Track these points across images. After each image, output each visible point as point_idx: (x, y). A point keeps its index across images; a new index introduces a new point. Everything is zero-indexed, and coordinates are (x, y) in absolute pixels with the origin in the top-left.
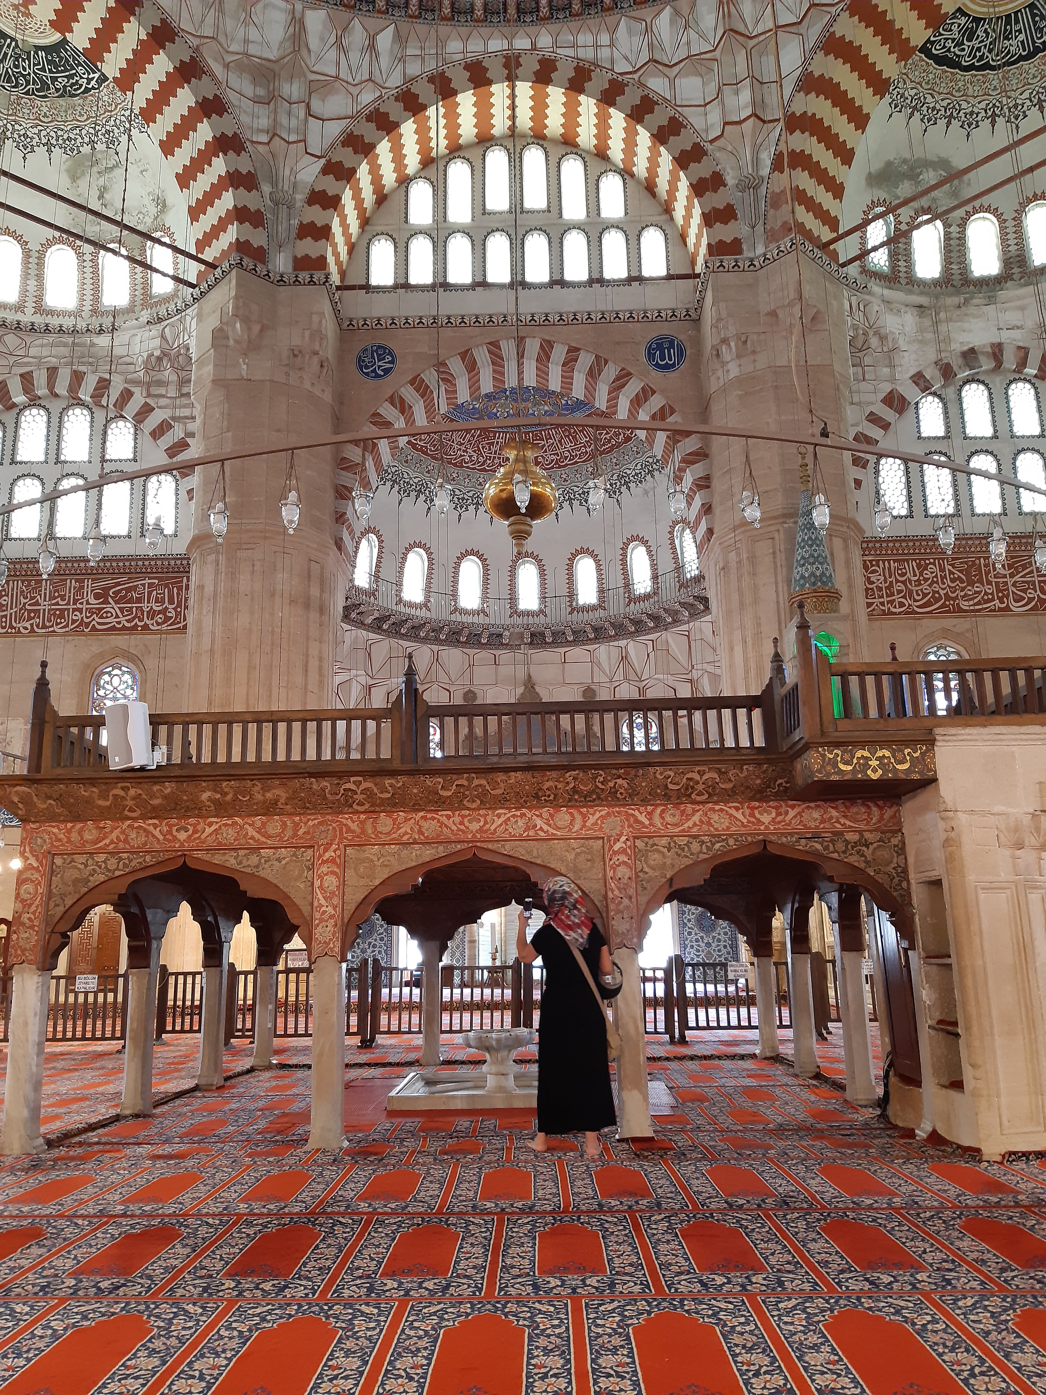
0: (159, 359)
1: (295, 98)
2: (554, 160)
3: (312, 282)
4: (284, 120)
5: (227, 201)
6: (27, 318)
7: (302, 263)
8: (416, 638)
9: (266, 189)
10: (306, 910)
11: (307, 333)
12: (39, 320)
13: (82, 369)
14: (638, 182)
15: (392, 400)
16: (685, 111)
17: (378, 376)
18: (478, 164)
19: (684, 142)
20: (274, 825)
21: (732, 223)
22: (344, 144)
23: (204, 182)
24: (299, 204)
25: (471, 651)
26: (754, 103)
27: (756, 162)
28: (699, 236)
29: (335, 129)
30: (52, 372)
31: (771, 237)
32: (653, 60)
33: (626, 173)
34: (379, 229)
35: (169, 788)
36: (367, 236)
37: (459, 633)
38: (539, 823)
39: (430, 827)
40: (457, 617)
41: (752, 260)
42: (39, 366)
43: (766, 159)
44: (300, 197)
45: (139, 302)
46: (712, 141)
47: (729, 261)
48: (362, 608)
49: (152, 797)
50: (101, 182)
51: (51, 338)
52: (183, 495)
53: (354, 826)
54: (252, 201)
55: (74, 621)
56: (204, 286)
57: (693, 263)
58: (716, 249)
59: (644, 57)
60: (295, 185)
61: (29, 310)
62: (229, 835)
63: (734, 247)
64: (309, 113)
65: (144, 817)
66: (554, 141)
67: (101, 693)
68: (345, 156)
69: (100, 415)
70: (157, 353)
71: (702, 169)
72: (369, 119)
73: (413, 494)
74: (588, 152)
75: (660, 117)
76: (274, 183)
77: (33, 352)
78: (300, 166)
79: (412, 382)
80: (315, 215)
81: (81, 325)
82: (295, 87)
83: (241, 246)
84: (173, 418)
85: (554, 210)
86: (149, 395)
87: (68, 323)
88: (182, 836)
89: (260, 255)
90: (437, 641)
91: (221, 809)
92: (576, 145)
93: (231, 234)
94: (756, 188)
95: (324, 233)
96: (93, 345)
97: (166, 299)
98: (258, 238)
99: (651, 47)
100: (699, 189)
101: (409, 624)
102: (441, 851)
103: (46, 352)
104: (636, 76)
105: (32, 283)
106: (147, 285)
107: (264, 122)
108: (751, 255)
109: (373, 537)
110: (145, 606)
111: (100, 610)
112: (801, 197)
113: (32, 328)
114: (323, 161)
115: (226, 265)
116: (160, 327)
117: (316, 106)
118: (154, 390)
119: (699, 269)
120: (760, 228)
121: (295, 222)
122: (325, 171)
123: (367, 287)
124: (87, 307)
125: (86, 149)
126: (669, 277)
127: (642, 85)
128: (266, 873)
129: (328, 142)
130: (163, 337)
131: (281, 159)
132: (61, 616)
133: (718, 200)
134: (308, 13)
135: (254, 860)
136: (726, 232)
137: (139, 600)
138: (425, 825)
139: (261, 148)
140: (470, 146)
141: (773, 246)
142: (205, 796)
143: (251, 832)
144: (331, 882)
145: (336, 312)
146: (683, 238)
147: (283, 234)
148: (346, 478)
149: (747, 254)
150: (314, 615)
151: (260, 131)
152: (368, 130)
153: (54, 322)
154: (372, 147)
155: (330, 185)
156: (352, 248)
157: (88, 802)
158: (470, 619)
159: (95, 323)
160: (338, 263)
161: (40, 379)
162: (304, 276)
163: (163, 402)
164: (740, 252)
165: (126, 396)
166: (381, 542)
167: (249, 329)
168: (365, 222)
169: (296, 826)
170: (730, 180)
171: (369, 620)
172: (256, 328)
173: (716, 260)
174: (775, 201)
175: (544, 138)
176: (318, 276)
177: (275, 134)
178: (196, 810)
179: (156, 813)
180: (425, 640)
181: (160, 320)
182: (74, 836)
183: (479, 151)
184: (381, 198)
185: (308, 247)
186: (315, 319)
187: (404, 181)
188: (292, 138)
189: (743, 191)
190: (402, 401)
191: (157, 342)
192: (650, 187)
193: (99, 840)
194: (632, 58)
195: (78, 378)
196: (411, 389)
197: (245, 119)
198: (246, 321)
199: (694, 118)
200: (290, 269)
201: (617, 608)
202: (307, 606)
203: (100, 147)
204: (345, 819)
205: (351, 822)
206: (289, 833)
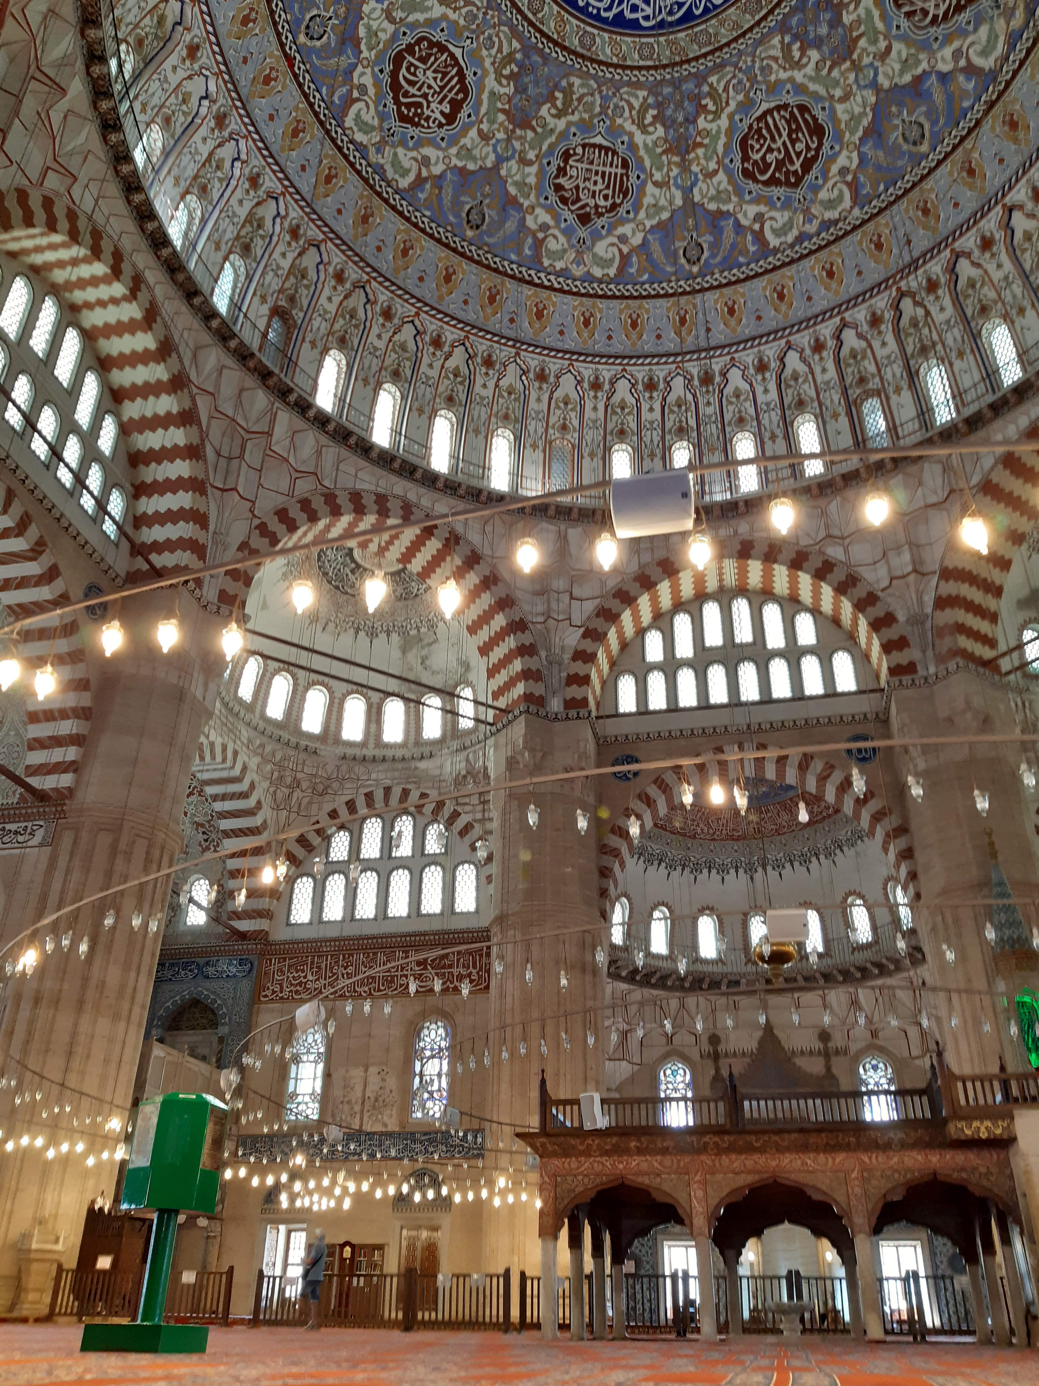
0: (465, 777)
1: (561, 589)
2: (756, 606)
3: (578, 718)
4: (554, 605)
5: (517, 665)
6: (370, 752)
7: (570, 704)
8: (664, 987)
9: (543, 654)
10: (687, 1207)
11: (576, 756)
12: (379, 753)
13: (409, 786)
14: (826, 617)
15: (639, 797)
16: (859, 569)
17: (628, 779)
18: (696, 614)
19: (860, 592)
20: (668, 1161)
21: (906, 651)
22: (598, 615)
23: (499, 653)
24: (566, 662)
25: (713, 998)
26: (914, 562)
27: (921, 602)
28: (880, 659)
29: (590, 607)
30: (388, 790)
31: (941, 659)
32: (829, 536)
33: (815, 612)
34: (622, 668)
35: (615, 1140)
36: (615, 674)
37: (701, 981)
38: (809, 1162)
39: (749, 1163)
40: (699, 967)
41: (926, 679)
42: (377, 786)
43: (929, 600)
44: (567, 656)
45: (449, 733)
46: (883, 590)
47: (906, 679)
48: (619, 963)
49: (606, 1144)
50: (424, 652)
51: (385, 766)
52: (483, 879)
53: (709, 1162)
54: (533, 663)
55: (401, 985)
56: (500, 725)
57: (878, 677)
58: (894, 671)
59: (822, 534)
60: (563, 648)
61: (371, 746)
62: (644, 1166)
63: (910, 668)
64: (572, 598)
65: (601, 1155)
66: (755, 592)
67: (422, 1044)
68: (598, 624)
69: (422, 821)
70: (463, 772)
71: (878, 611)
72: (614, 596)
73: (656, 863)
74: (783, 598)
75: (839, 575)
76: (548, 650)
77: (374, 776)
78: (567, 634)
79: (655, 782)
80: (579, 668)
81: (408, 755)
82: (561, 582)
83: (528, 697)
84: (475, 820)
85: (759, 642)
86: (458, 804)
87: (399, 753)
88: (621, 1166)
89: (540, 701)
90: (682, 988)
91: (640, 1151)
92: (773, 594)
93: (520, 689)
94: (923, 623)
95: (585, 680)
96: (416, 768)
97: (469, 732)
98: (538, 689)
99: (827, 526)
100: (876, 626)
101: (658, 975)
102: (757, 1177)
103: (381, 776)
104: (817, 547)
105: (373, 727)
106: (455, 724)
107: (540, 608)
108: (925, 674)
109: (624, 900)
110: (455, 971)
111: (421, 975)
112: (961, 629)
113: (374, 759)
114: (583, 629)
115: (517, 712)
116: (465, 753)
117: (576, 592)
118: (461, 800)
119: (883, 683)
120: (930, 653)
121: (564, 675)
122: (584, 636)
123: (617, 715)
124: (412, 739)
125: (414, 632)
126: (859, 692)
127: (821, 552)
128: (666, 1187)
129: (585, 616)
130: (467, 760)
131: (553, 632)
132: (392, 981)
133: (893, 633)
134: (570, 531)
135: (658, 1180)
136: (902, 658)
137: (451, 966)
138: (747, 1162)
139: (539, 626)
140: (689, 602)
141: (942, 667)
142: (633, 1144)
143: (656, 1164)
144: (700, 1193)
145: (595, 734)
146: (867, 657)
147: (556, 685)
148: (607, 860)
149: (921, 672)
150: (589, 978)
151: (537, 614)
152: (614, 604)
153: (389, 753)
154: (618, 616)
155: (588, 645)
156: (604, 683)
157: (574, 1147)
158: (709, 968)
159: (417, 752)
160: (595, 698)
161: (379, 795)
162: (573, 713)
163: (468, 808)
164: (915, 671)
165: (440, 805)
166: (630, 904)
167: (534, 756)
168: (613, 664)
169: (679, 1161)
170: (901, 616)
171: (624, 974)
172: (539, 755)
173: (896, 680)
174: (939, 632)
175: (747, 590)
176: (583, 712)
177: (549, 617)
178: (626, 1151)
179: (607, 1153)
180: (671, 989)
181: (465, 748)
182: (566, 1165)
183: (697, 604)
184: (624, 646)
185: (574, 692)
186: (582, 744)
187: (641, 633)
188: (561, 617)
189: (912, 625)
190: (648, 797)
191: (463, 764)
192: (836, 621)
193: (578, 1168)
194: (813, 536)
195: (405, 793)
196: (654, 787)
197: (527, 608)
198: (532, 751)
199: (867, 574)
200: (562, 709)
201: (842, 958)
202: (583, 970)
203: (423, 630)
204: (704, 1158)
205: (706, 1159)
206: (675, 1166)
